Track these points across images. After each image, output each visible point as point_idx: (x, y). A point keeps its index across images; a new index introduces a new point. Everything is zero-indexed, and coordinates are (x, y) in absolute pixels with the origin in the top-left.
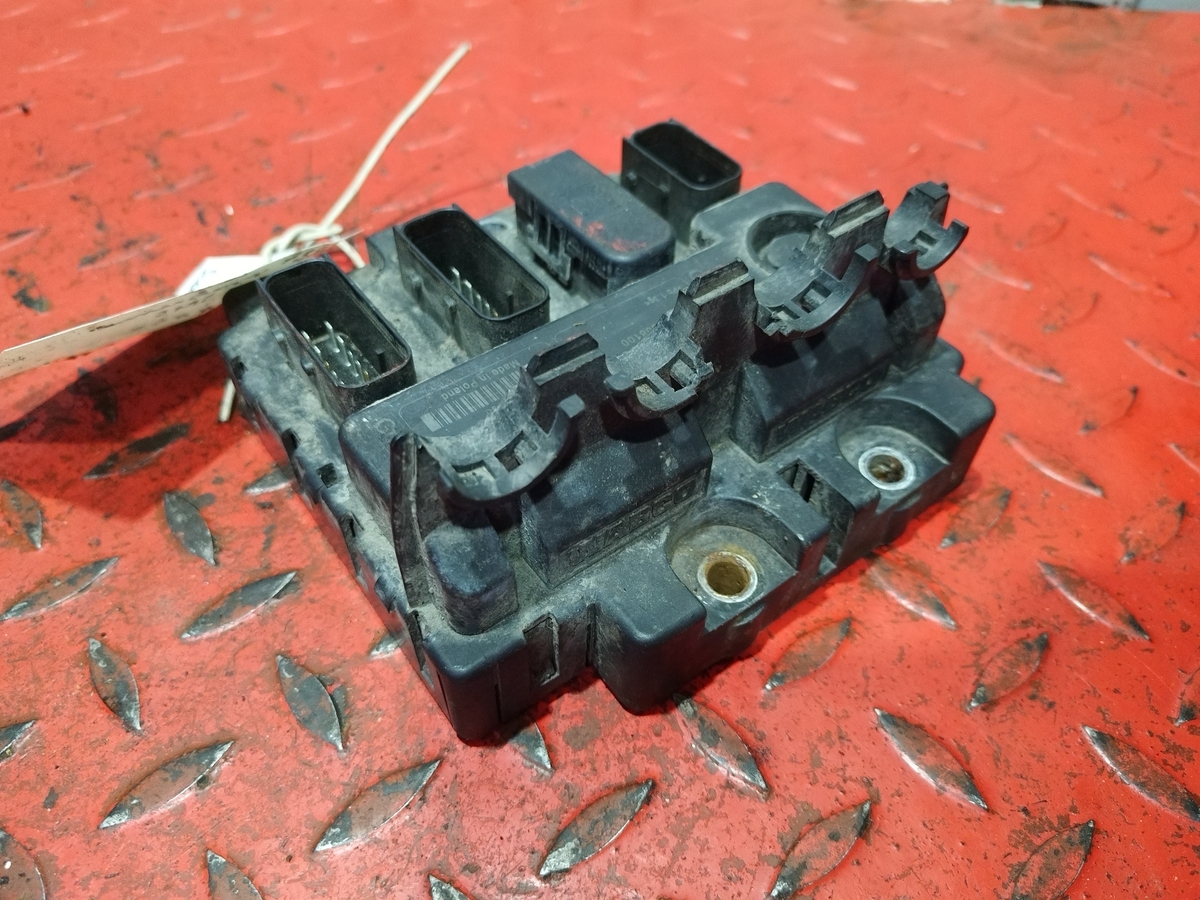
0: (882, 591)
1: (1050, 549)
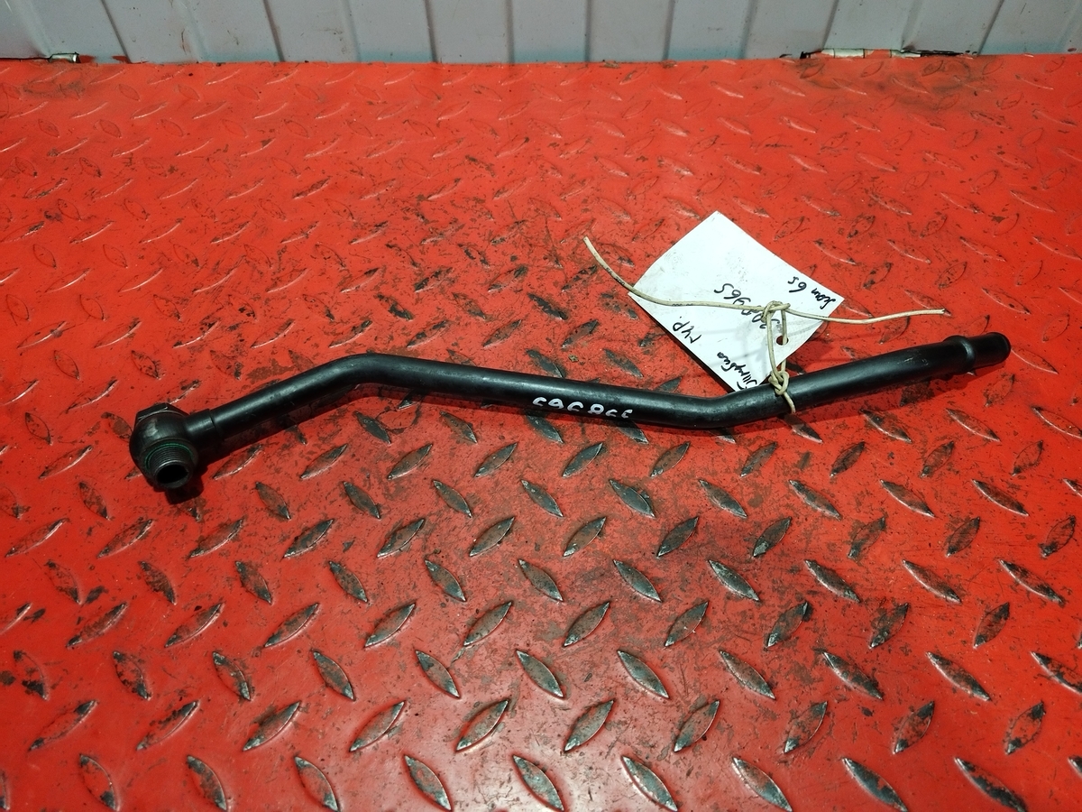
0: (876, 429)
1: (951, 403)
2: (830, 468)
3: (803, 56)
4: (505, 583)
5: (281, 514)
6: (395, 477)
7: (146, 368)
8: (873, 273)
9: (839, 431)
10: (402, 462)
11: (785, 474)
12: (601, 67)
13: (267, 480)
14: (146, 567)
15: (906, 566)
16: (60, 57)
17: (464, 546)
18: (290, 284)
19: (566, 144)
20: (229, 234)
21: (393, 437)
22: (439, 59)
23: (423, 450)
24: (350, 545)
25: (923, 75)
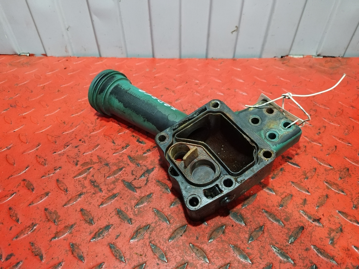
2: (315, 205)
3: (282, 57)
4: (184, 254)
5: (90, 222)
6: (138, 207)
7: (41, 162)
8: (319, 129)
9: (316, 190)
10: (140, 201)
11: (298, 208)
12: (211, 60)
13: (85, 207)
14: (32, 244)
15: (354, 248)
16: (23, 54)
17: (167, 237)
18: (99, 131)
19: (201, 84)
20: (77, 113)
21: (137, 190)
22: (155, 57)
23: (149, 196)
24: (118, 236)
25: (325, 63)
